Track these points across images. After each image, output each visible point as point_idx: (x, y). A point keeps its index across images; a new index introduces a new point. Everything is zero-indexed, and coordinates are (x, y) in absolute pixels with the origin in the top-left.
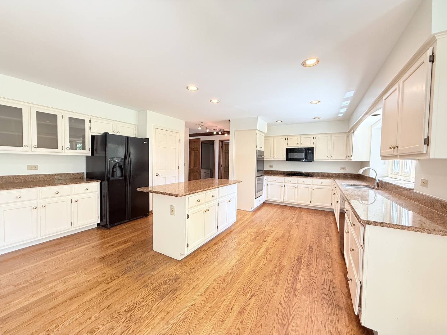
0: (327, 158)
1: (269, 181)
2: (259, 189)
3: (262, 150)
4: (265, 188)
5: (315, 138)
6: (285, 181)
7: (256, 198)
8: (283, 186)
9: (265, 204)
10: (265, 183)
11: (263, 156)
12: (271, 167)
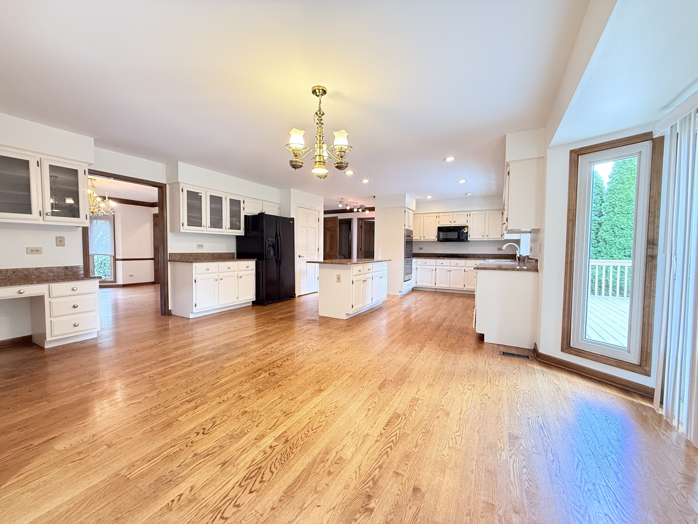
0: (482, 237)
1: (418, 264)
2: (408, 271)
3: (411, 228)
4: (414, 272)
5: (469, 215)
6: (436, 263)
7: (404, 281)
8: (434, 270)
9: (414, 290)
10: (414, 267)
11: (412, 236)
12: (421, 249)
